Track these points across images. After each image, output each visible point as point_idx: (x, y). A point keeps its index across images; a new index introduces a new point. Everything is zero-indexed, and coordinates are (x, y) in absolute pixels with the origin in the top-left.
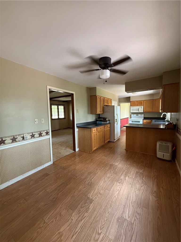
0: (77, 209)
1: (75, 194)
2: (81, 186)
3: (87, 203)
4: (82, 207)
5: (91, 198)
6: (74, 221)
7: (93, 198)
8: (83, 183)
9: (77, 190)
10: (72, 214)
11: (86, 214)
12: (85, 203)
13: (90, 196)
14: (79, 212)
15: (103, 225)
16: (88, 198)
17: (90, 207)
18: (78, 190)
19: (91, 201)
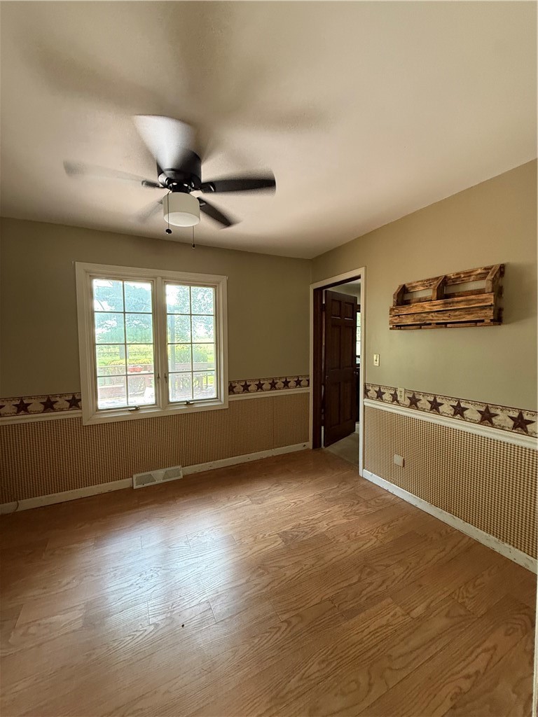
0: (315, 534)
1: (313, 562)
2: (287, 576)
3: (292, 534)
4: (306, 532)
5: (279, 539)
6: (325, 523)
7: (276, 538)
8: (276, 583)
9: (305, 568)
10: (327, 531)
11: (302, 523)
12: (297, 536)
13: (279, 543)
14: (313, 529)
15: (271, 632)
16: (285, 541)
17: (291, 527)
18: (302, 568)
19: (283, 535)
